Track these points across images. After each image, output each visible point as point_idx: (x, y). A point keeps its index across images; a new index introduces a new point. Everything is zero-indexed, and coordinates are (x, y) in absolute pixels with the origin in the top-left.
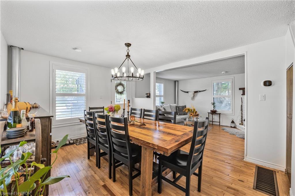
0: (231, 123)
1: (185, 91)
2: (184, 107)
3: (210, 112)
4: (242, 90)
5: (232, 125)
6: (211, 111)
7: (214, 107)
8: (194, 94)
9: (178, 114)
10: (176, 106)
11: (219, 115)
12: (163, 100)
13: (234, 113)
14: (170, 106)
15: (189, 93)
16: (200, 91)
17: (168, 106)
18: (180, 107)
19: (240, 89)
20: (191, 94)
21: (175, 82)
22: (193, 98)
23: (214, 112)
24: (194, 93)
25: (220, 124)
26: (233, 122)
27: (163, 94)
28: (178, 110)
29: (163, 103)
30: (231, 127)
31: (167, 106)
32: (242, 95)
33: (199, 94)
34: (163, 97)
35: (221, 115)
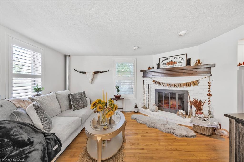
0: (135, 107)
1: (80, 71)
2: (82, 94)
3: (113, 97)
4: (143, 73)
5: (136, 109)
6: (115, 96)
7: (118, 91)
8: (93, 75)
9: (73, 108)
10: (69, 95)
11: (122, 100)
12: (40, 84)
13: (136, 97)
14: (57, 95)
15: (86, 73)
16: (101, 72)
17: (53, 96)
18: (75, 95)
19: (141, 71)
20: (89, 75)
21: (65, 56)
22: (92, 81)
23: (118, 98)
24: (93, 73)
25: (123, 110)
26: (136, 107)
27: (40, 72)
28: (73, 101)
29: (39, 90)
30: (135, 112)
31: (48, 96)
32: (143, 77)
33: (99, 75)
34: (40, 79)
35: (124, 100)
